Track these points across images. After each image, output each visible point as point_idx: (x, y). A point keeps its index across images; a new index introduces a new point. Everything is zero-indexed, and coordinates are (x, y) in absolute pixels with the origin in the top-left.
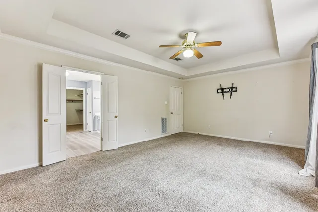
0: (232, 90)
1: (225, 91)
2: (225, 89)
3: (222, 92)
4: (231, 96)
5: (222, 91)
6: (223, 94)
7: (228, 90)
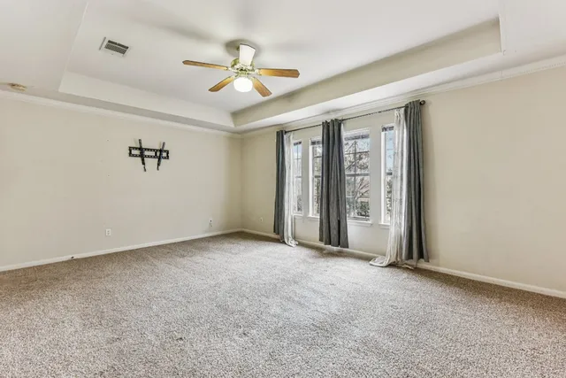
0: (160, 154)
1: (146, 153)
2: (149, 150)
3: (142, 156)
4: (159, 165)
5: (140, 152)
6: (143, 160)
7: (153, 154)
